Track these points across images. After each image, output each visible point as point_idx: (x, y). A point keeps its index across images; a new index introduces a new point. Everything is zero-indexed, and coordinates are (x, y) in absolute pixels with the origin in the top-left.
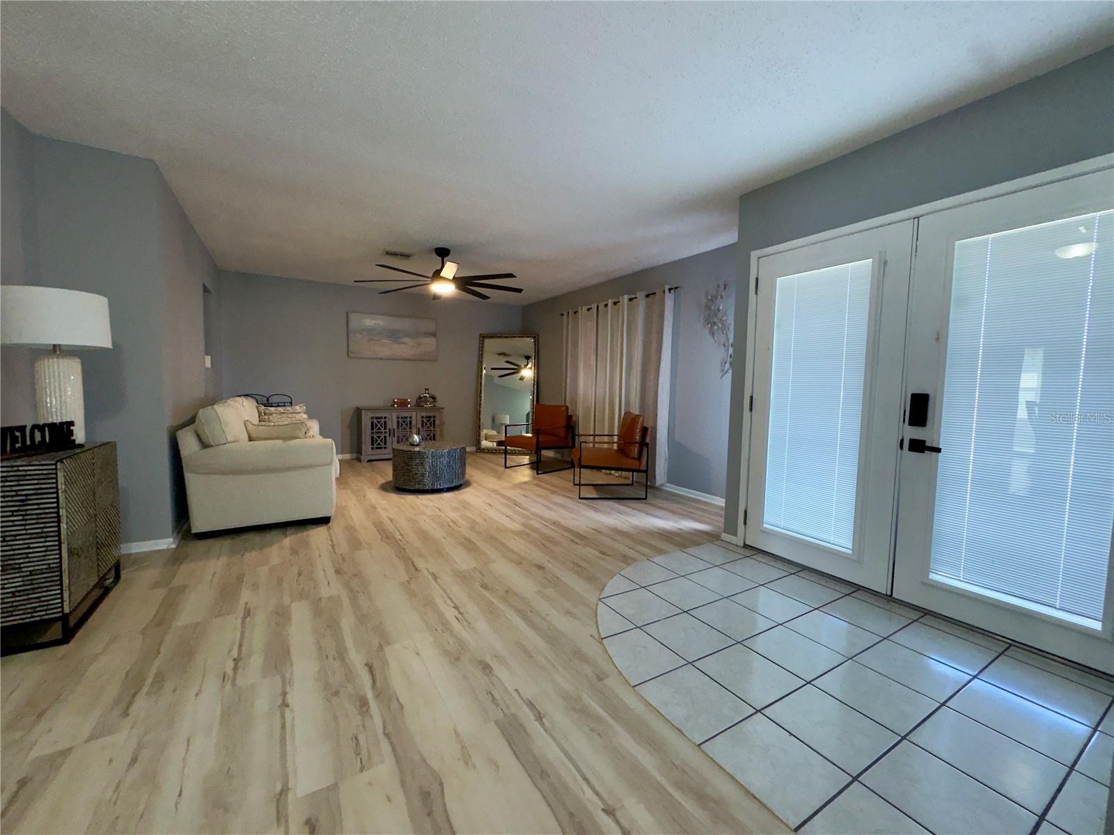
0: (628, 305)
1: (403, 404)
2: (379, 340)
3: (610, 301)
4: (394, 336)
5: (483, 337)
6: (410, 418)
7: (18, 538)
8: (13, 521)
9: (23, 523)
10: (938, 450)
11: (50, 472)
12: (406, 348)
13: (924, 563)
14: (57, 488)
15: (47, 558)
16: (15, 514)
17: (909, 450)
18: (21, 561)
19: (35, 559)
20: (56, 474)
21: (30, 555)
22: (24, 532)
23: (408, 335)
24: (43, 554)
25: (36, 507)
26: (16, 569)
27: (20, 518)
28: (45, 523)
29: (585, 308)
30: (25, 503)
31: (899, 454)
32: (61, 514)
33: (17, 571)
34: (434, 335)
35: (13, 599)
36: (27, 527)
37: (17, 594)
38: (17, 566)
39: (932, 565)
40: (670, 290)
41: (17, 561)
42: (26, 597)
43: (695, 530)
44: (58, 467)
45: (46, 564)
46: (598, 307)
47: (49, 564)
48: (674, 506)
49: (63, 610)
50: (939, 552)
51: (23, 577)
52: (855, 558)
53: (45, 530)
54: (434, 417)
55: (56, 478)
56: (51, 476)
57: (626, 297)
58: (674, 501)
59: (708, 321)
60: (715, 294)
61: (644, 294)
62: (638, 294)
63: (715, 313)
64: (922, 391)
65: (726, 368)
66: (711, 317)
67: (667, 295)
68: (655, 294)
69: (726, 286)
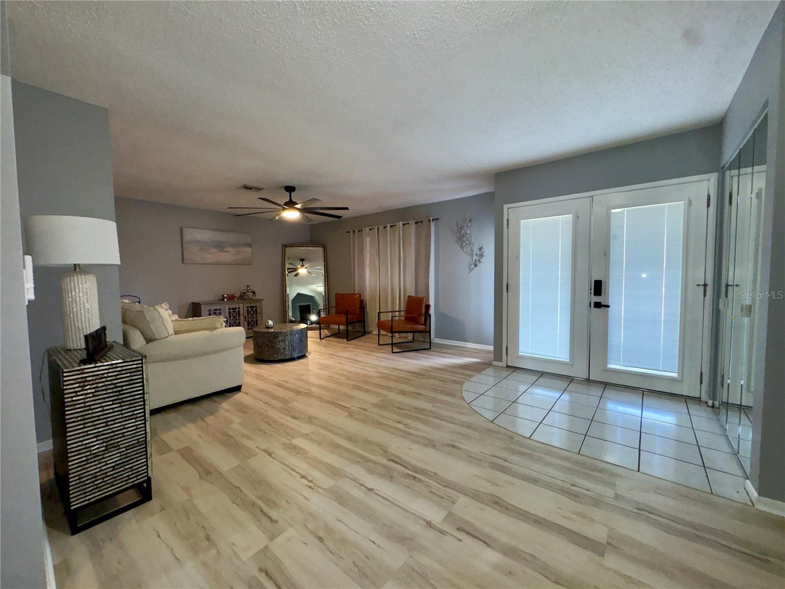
0: (402, 228)
1: (231, 298)
2: (208, 249)
3: (389, 224)
4: (220, 246)
5: (285, 246)
6: (239, 308)
7: (116, 421)
8: (113, 409)
9: (120, 409)
10: (608, 306)
11: (138, 366)
12: (228, 256)
13: (605, 359)
14: (142, 378)
15: (137, 434)
16: (114, 402)
17: (594, 307)
18: (119, 440)
19: (130, 437)
20: (142, 367)
21: (125, 434)
22: (121, 416)
23: (230, 245)
24: (134, 431)
25: (129, 395)
26: (116, 447)
27: (118, 405)
28: (135, 407)
29: (367, 229)
30: (121, 393)
31: (589, 310)
32: (145, 399)
33: (116, 448)
34: (250, 245)
35: (114, 472)
36: (123, 412)
37: (117, 467)
38: (116, 444)
39: (608, 361)
40: (433, 220)
41: (116, 441)
42: (122, 469)
43: (474, 362)
44: (144, 361)
45: (136, 440)
46: (378, 228)
47: (138, 439)
48: (450, 351)
49: (148, 474)
50: (611, 354)
51: (120, 452)
52: (571, 363)
53: (135, 412)
54: (256, 307)
55: (142, 371)
56: (139, 369)
57: (401, 223)
58: (446, 348)
59: (459, 239)
60: (463, 224)
61: (414, 221)
62: (410, 222)
63: (463, 236)
64: (598, 279)
65: (472, 268)
66: (461, 238)
67: (432, 223)
68: (422, 222)
69: (470, 220)
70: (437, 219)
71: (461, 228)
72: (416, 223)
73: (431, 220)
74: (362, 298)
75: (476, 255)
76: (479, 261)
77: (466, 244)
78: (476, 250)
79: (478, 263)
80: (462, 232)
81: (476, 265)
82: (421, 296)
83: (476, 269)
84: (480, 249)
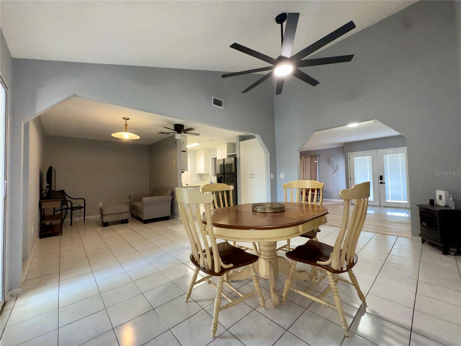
10: (385, 183)
31: (379, 184)
39: (386, 199)
50: (387, 197)
52: (374, 201)
59: (328, 162)
61: (309, 156)
62: (308, 156)
63: (330, 162)
64: (381, 175)
65: (334, 172)
66: (329, 162)
68: (313, 156)
69: (333, 156)
70: (319, 156)
71: (329, 159)
73: (317, 156)
75: (336, 168)
76: (337, 170)
77: (331, 164)
78: (335, 166)
79: (336, 171)
80: (330, 160)
81: (335, 172)
83: (336, 173)
84: (337, 166)
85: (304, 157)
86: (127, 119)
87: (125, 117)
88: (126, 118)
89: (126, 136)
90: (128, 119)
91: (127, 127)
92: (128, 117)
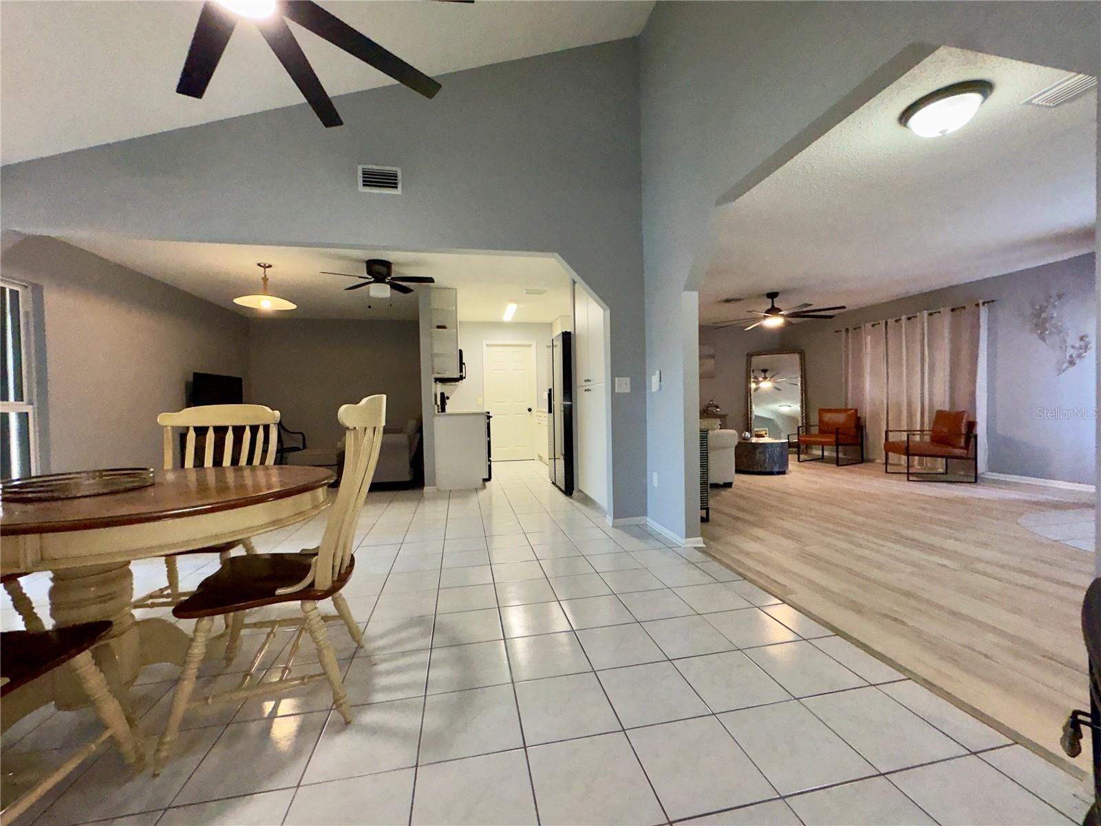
0: (928, 318)
3: (904, 317)
5: (750, 356)
29: (868, 325)
34: (712, 357)
40: (984, 303)
46: (886, 323)
59: (1037, 325)
60: (1045, 304)
61: (949, 309)
62: (942, 309)
63: (1046, 320)
65: (1064, 367)
66: (1041, 324)
67: (981, 307)
68: (964, 307)
69: (1060, 297)
70: (993, 301)
71: (1042, 310)
72: (953, 310)
73: (981, 304)
74: (859, 415)
75: (1073, 347)
76: (1079, 355)
77: (1052, 332)
78: (1072, 340)
79: (1077, 360)
80: (1045, 315)
81: (1072, 363)
82: (961, 410)
83: (1071, 369)
84: (1082, 339)
85: (925, 313)
86: (268, 267)
87: (262, 261)
88: (265, 265)
89: (266, 304)
90: (270, 266)
91: (268, 283)
92: (268, 262)
